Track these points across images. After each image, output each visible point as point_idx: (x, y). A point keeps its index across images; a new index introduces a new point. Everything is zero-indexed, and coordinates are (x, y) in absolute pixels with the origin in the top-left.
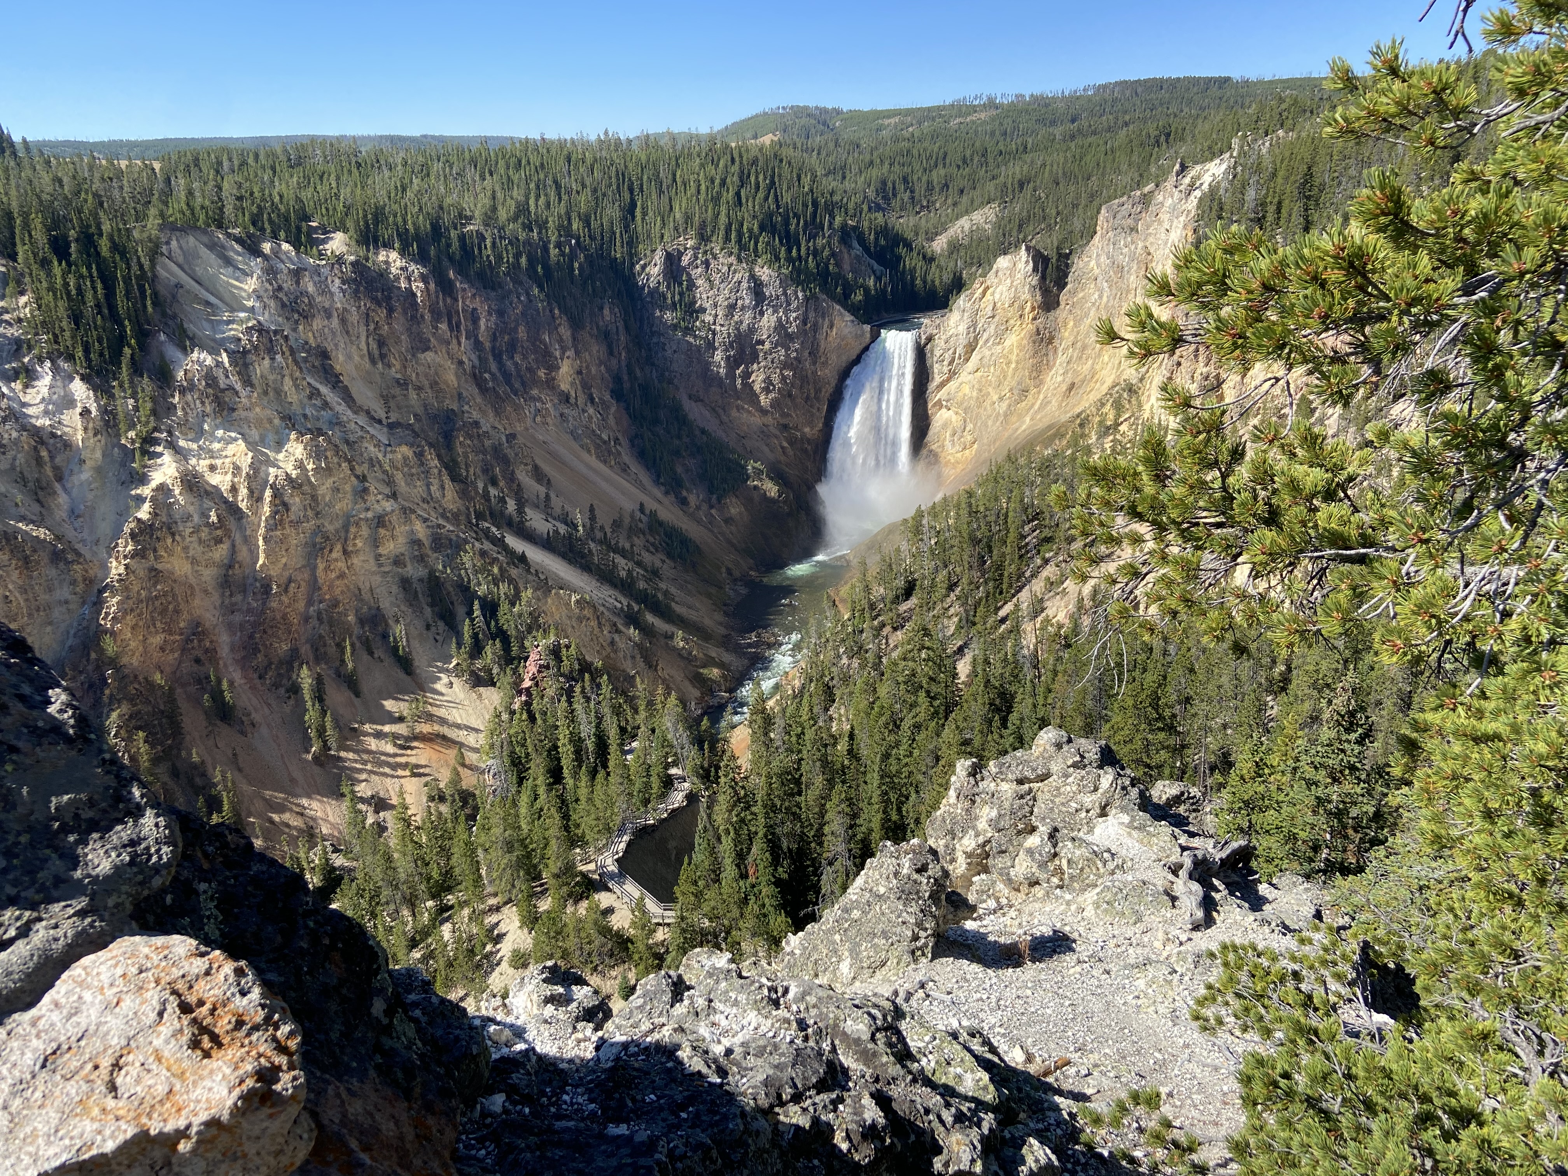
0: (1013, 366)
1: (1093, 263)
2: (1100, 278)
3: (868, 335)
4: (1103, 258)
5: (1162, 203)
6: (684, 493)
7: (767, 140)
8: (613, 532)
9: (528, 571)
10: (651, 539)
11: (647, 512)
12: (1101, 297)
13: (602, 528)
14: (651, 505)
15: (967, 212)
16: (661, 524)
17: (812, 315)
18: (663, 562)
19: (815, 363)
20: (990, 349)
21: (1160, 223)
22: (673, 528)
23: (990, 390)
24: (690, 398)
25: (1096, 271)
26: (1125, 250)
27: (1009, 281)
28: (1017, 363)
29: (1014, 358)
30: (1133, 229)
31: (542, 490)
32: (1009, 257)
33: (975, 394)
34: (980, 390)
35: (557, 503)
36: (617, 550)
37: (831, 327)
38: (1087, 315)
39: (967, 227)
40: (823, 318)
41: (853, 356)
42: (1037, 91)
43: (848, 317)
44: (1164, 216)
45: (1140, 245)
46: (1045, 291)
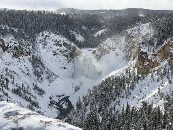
7: (62, 14)
8: (27, 89)
9: (8, 97)
10: (35, 91)
11: (35, 85)
13: (25, 88)
14: (35, 83)
15: (101, 30)
16: (37, 87)
22: (40, 89)
31: (12, 80)
35: (15, 82)
36: (27, 93)
39: (101, 33)
42: (114, 9)
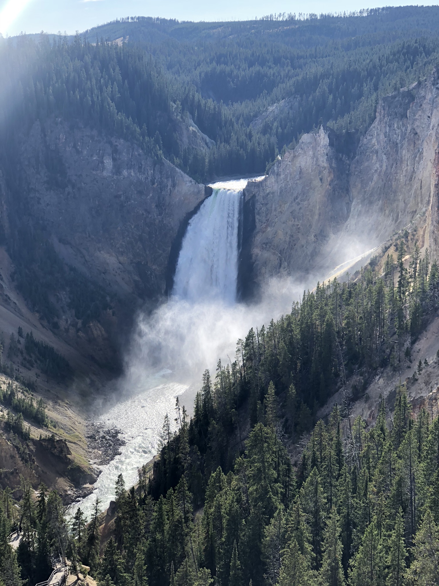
0: (316, 217)
1: (374, 141)
2: (380, 152)
3: (203, 192)
4: (382, 137)
5: (424, 97)
6: (56, 319)
7: (120, 42)
10: (28, 357)
11: (25, 334)
12: (381, 166)
14: (27, 329)
15: (277, 101)
16: (36, 345)
17: (158, 176)
18: (38, 376)
19: (160, 214)
20: (299, 204)
21: (424, 111)
22: (46, 347)
23: (300, 235)
24: (60, 241)
25: (377, 147)
26: (398, 131)
27: (311, 153)
28: (320, 215)
29: (317, 212)
30: (404, 116)
32: (310, 135)
33: (288, 239)
34: (292, 236)
37: (174, 185)
38: (371, 179)
40: (167, 178)
41: (192, 209)
43: (187, 178)
44: (426, 106)
45: (409, 128)
46: (339, 161)
